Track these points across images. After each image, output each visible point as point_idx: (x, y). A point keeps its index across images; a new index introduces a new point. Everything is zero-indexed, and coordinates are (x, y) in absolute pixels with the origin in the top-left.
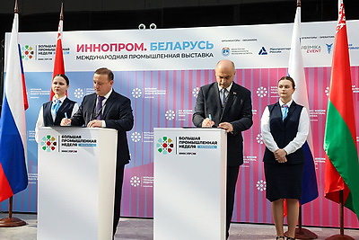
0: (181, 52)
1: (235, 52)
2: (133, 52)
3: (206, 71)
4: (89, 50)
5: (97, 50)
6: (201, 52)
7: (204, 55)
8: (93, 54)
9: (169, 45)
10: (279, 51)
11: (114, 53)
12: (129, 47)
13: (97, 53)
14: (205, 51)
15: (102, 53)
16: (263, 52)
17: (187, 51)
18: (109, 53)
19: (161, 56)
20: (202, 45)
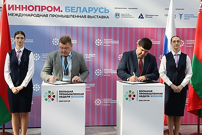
0: (87, 14)
1: (123, 16)
2: (52, 13)
3: (104, 27)
4: (18, 9)
5: (24, 9)
6: (101, 15)
7: (103, 17)
8: (21, 12)
9: (79, 9)
10: (151, 16)
11: (37, 12)
12: (50, 9)
13: (24, 12)
14: (104, 14)
15: (28, 12)
16: (141, 17)
17: (92, 14)
18: (33, 12)
19: (73, 16)
20: (101, 10)
